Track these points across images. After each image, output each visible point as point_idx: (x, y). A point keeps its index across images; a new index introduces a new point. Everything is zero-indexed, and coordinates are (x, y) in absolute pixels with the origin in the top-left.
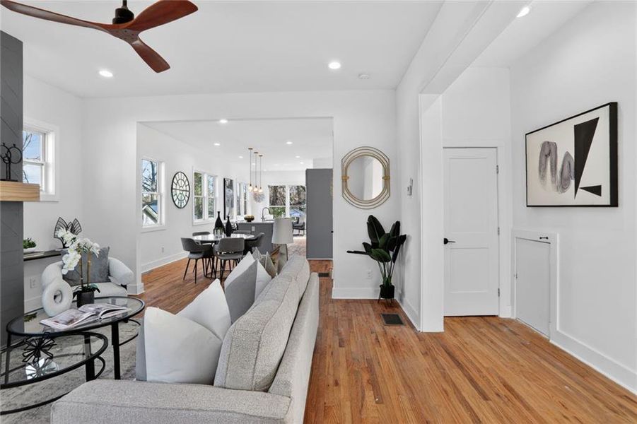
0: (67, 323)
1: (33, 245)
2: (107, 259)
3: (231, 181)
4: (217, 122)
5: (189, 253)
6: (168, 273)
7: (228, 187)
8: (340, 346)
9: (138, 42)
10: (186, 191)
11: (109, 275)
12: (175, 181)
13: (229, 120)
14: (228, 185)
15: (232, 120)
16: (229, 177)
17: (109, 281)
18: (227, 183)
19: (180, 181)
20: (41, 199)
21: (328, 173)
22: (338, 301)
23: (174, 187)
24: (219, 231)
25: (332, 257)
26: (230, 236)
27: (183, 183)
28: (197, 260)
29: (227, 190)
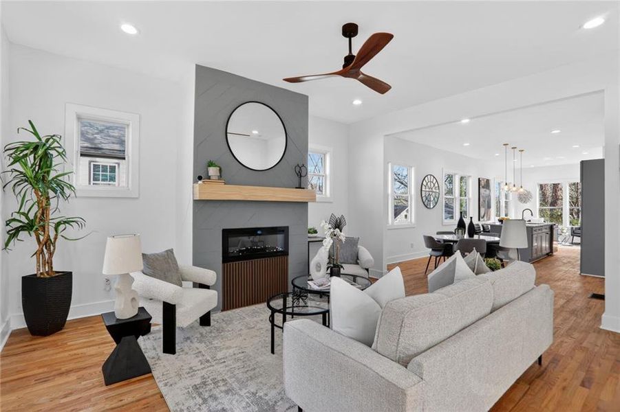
0: (319, 286)
1: (315, 232)
2: (357, 247)
3: (488, 181)
4: (459, 122)
5: (431, 250)
6: (414, 266)
7: (483, 187)
8: (583, 385)
9: (361, 76)
10: (436, 192)
11: (358, 259)
12: (424, 183)
13: (471, 118)
14: (484, 185)
15: (474, 118)
16: (484, 176)
17: (357, 264)
18: (483, 183)
19: (429, 184)
20: (317, 200)
21: (600, 164)
22: (608, 332)
23: (423, 189)
24: (460, 231)
25: (604, 275)
26: (473, 237)
27: (432, 185)
28: (437, 257)
29: (482, 190)
